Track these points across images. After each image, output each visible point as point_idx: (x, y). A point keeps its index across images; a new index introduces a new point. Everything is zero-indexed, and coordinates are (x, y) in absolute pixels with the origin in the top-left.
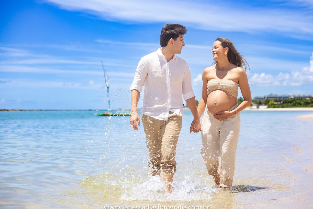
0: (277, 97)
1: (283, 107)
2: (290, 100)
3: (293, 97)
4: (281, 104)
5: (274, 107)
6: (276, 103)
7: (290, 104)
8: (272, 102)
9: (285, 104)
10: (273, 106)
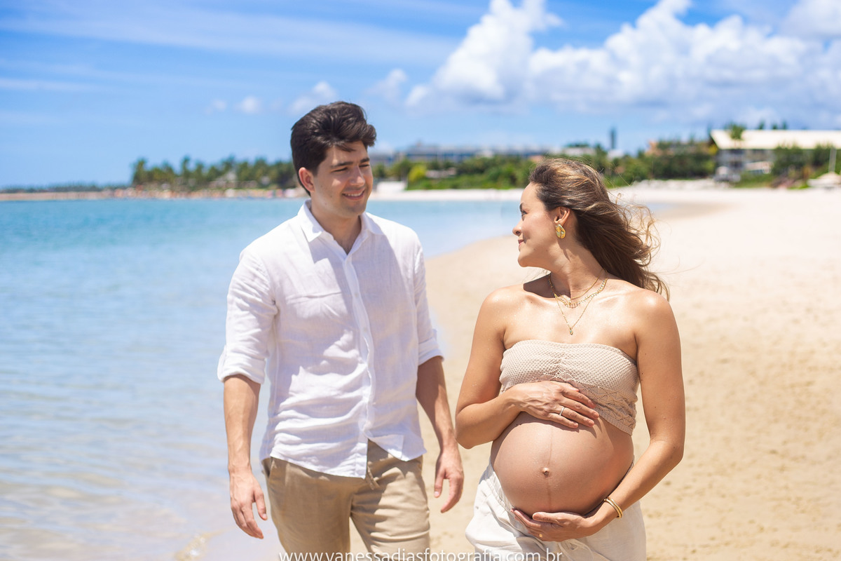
0: (435, 155)
1: (455, 187)
2: (479, 165)
3: (488, 154)
4: (450, 178)
5: (429, 187)
6: (432, 174)
7: (478, 178)
8: (418, 171)
9: (464, 179)
10: (425, 183)
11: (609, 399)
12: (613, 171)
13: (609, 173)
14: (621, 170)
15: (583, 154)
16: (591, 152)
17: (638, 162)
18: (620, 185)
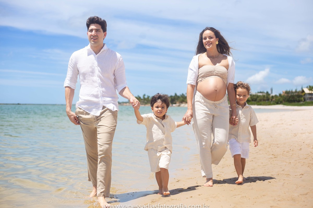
12: (271, 100)
13: (270, 100)
14: (274, 100)
15: (262, 95)
16: (265, 94)
17: (279, 97)
18: (274, 104)
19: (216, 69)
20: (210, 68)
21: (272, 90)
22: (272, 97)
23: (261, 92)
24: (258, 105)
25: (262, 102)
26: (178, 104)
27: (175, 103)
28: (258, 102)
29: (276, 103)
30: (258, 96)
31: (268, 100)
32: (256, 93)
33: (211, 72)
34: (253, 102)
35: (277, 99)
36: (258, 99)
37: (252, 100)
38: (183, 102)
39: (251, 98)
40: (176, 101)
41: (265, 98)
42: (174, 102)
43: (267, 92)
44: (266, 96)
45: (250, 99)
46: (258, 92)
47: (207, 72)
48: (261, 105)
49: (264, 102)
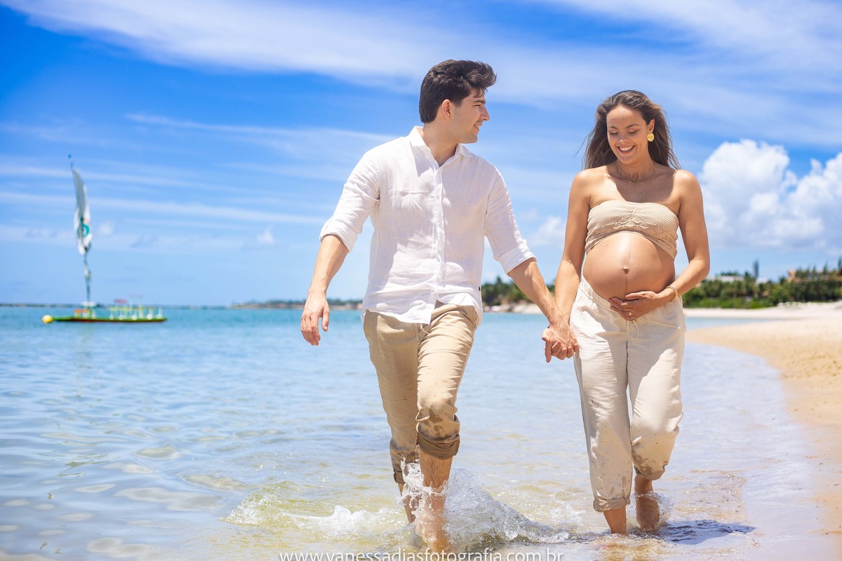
11: (664, 236)
12: (760, 295)
13: (756, 296)
14: (766, 293)
15: (735, 282)
16: (741, 279)
17: (780, 288)
18: (767, 306)
19: (634, 210)
20: (618, 209)
21: (756, 267)
22: (762, 286)
23: (730, 274)
24: (724, 307)
25: (735, 301)
26: (505, 307)
27: (499, 304)
28: (725, 299)
29: (771, 304)
30: (722, 286)
31: (750, 293)
32: (716, 275)
33: (617, 219)
34: (712, 300)
35: (775, 291)
36: (723, 292)
37: (709, 295)
38: (521, 301)
39: (705, 289)
40: (500, 297)
41: (744, 290)
42: (496, 301)
43: (747, 275)
44: (744, 285)
45: (702, 292)
46: (723, 274)
47: (608, 220)
48: (731, 307)
49: (740, 300)
